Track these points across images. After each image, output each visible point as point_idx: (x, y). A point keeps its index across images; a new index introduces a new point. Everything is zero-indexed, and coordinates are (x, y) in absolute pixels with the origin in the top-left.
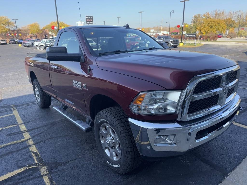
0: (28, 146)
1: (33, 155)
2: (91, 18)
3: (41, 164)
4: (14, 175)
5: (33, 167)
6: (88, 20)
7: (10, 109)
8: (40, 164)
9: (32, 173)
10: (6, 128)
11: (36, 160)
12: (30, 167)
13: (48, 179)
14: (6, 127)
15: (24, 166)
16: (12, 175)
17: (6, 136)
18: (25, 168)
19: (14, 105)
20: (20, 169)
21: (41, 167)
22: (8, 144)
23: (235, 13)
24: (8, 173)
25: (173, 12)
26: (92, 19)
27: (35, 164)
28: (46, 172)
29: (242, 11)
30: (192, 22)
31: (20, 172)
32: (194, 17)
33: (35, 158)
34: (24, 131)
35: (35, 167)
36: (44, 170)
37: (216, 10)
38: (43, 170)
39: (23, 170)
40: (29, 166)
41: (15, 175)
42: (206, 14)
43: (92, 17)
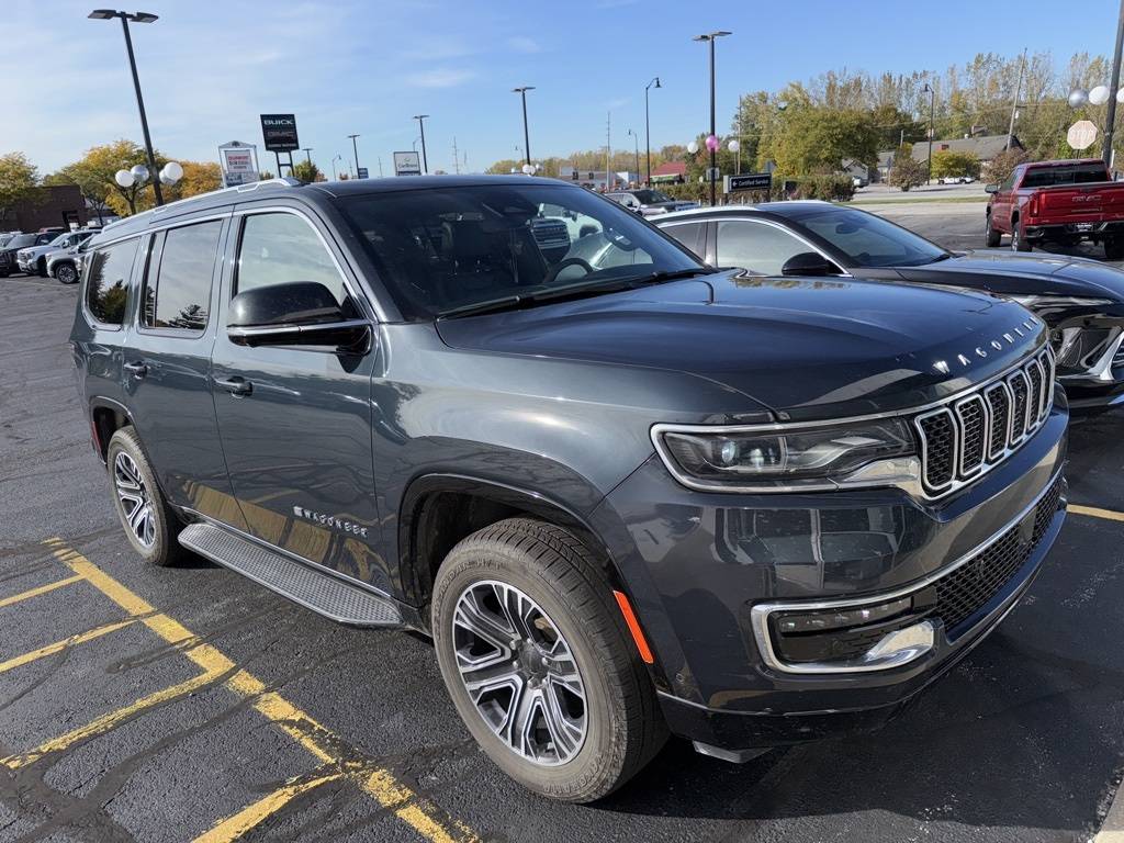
0: (245, 701)
1: (294, 732)
2: (288, 122)
3: (354, 764)
4: (252, 825)
5: (322, 780)
6: (274, 134)
7: (49, 557)
8: (349, 764)
9: (337, 807)
10: (79, 639)
11: (320, 753)
12: (312, 784)
13: (428, 818)
14: (80, 634)
15: (282, 784)
16: (247, 828)
17: (109, 671)
18: (290, 791)
19: (58, 539)
20: (268, 799)
21: (363, 775)
22: (140, 703)
23: (908, 81)
24: (220, 821)
25: (658, 86)
26: (293, 127)
27: (329, 769)
28: (400, 790)
29: (934, 72)
30: (734, 127)
31: (274, 809)
32: (743, 104)
33: (308, 743)
34: (184, 641)
35: (331, 778)
36: (386, 786)
37: (830, 73)
38: (381, 786)
39: (284, 800)
40: (304, 780)
41: (258, 825)
42: (790, 88)
43: (291, 117)
